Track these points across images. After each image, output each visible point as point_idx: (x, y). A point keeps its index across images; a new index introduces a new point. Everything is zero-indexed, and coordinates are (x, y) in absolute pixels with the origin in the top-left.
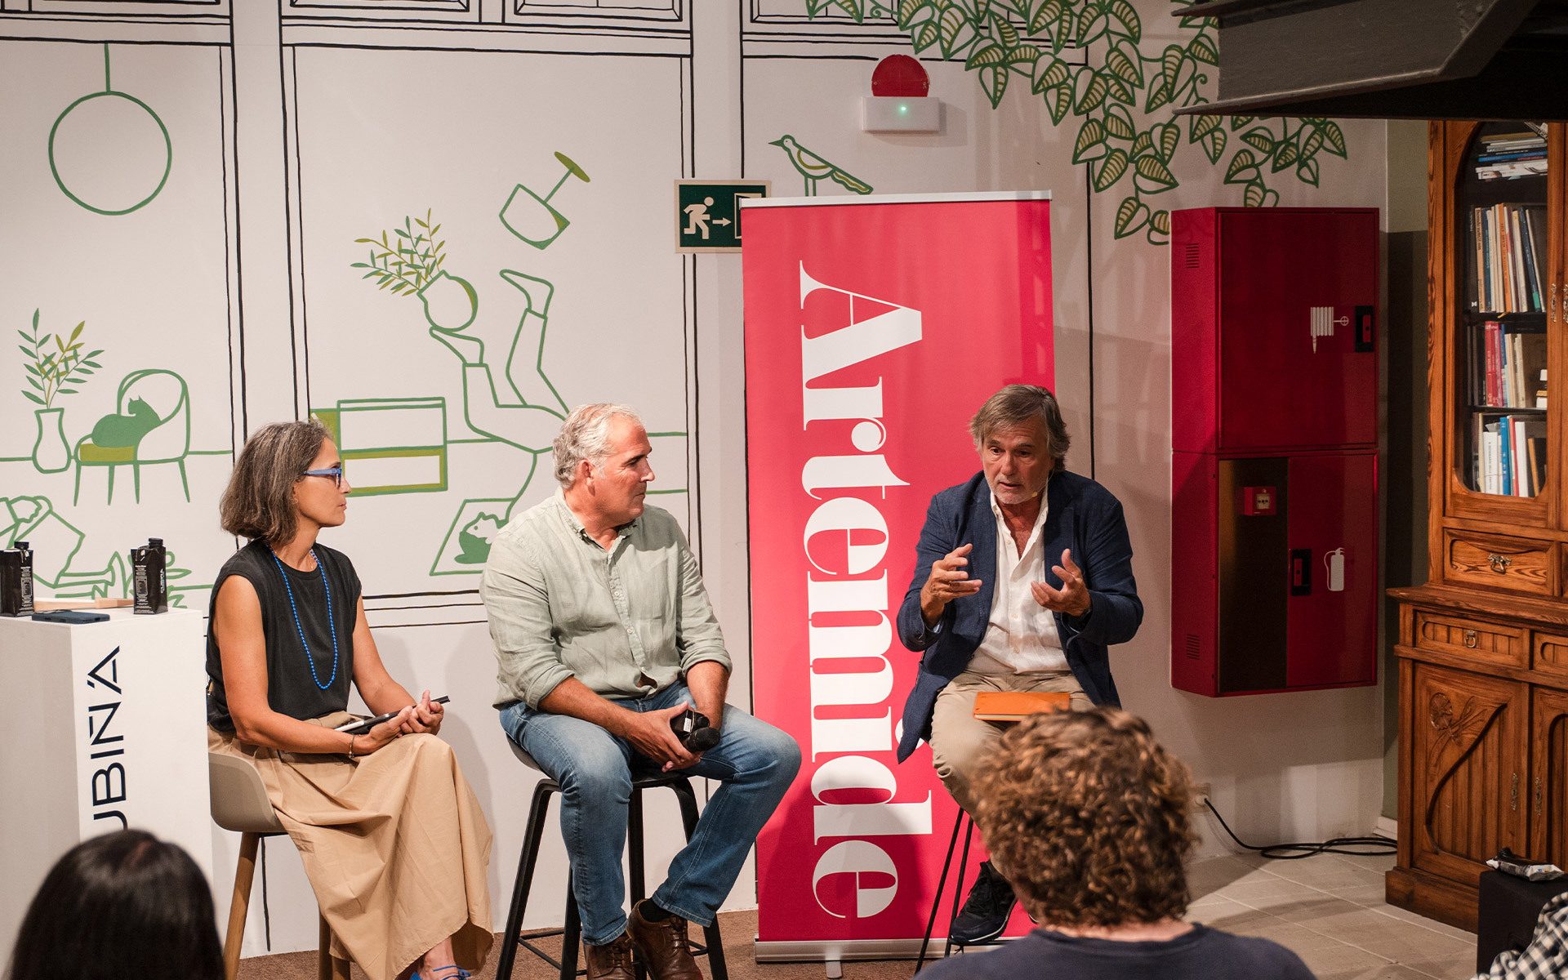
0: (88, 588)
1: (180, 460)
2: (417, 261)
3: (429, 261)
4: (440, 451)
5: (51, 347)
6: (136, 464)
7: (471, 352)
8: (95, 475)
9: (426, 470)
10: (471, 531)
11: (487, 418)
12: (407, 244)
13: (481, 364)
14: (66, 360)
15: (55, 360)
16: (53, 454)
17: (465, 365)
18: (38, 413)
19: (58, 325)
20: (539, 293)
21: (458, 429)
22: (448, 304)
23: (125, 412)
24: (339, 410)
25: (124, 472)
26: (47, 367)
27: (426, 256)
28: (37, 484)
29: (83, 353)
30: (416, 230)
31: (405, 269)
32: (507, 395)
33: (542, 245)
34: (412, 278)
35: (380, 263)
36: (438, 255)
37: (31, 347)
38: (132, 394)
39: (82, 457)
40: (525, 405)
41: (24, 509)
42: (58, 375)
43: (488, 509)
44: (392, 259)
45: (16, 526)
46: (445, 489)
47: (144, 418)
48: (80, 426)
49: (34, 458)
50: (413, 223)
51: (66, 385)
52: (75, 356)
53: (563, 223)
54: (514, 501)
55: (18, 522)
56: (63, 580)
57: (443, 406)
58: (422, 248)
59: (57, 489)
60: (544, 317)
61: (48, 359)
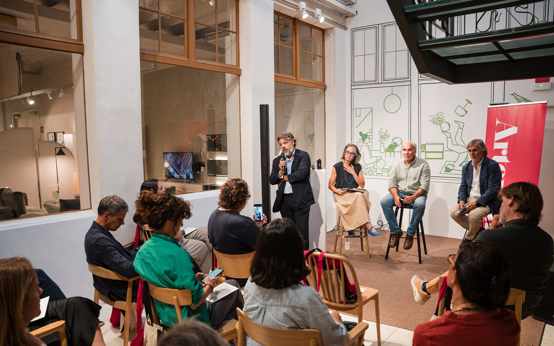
0: (386, 171)
1: (401, 152)
2: (440, 119)
3: (442, 119)
4: (442, 152)
5: (383, 134)
6: (394, 152)
7: (449, 135)
8: (388, 153)
9: (440, 155)
10: (447, 167)
11: (451, 147)
12: (438, 117)
13: (450, 137)
14: (385, 136)
15: (383, 136)
16: (383, 150)
17: (448, 137)
18: (381, 144)
19: (384, 130)
20: (461, 125)
21: (446, 149)
22: (445, 127)
23: (393, 144)
24: (426, 145)
25: (392, 153)
26: (382, 137)
27: (441, 118)
28: (380, 155)
29: (387, 135)
30: (440, 114)
31: (438, 121)
32: (455, 143)
33: (462, 116)
34: (439, 122)
35: (433, 120)
36: (443, 118)
37: (380, 134)
38: (394, 141)
39: (387, 151)
40: (458, 145)
41: (378, 158)
42: (384, 138)
43: (450, 163)
44: (435, 119)
45: (377, 161)
46: (443, 159)
47: (396, 145)
48: (387, 146)
49: (380, 151)
50: (439, 113)
51: (385, 140)
52: (386, 135)
53: (467, 112)
54: (455, 162)
55: (377, 160)
56: (383, 169)
57: (443, 145)
58: (441, 117)
59: (383, 155)
60: (462, 129)
61: (382, 136)
